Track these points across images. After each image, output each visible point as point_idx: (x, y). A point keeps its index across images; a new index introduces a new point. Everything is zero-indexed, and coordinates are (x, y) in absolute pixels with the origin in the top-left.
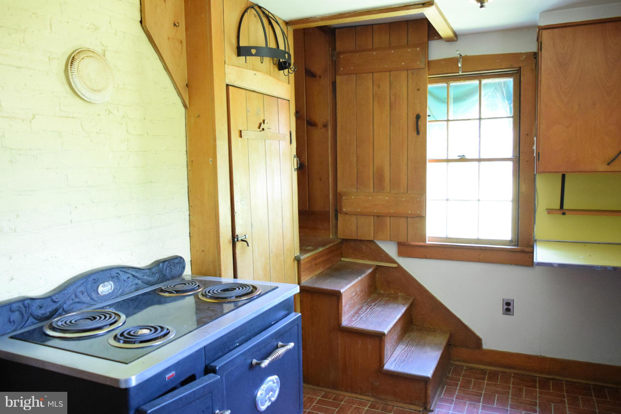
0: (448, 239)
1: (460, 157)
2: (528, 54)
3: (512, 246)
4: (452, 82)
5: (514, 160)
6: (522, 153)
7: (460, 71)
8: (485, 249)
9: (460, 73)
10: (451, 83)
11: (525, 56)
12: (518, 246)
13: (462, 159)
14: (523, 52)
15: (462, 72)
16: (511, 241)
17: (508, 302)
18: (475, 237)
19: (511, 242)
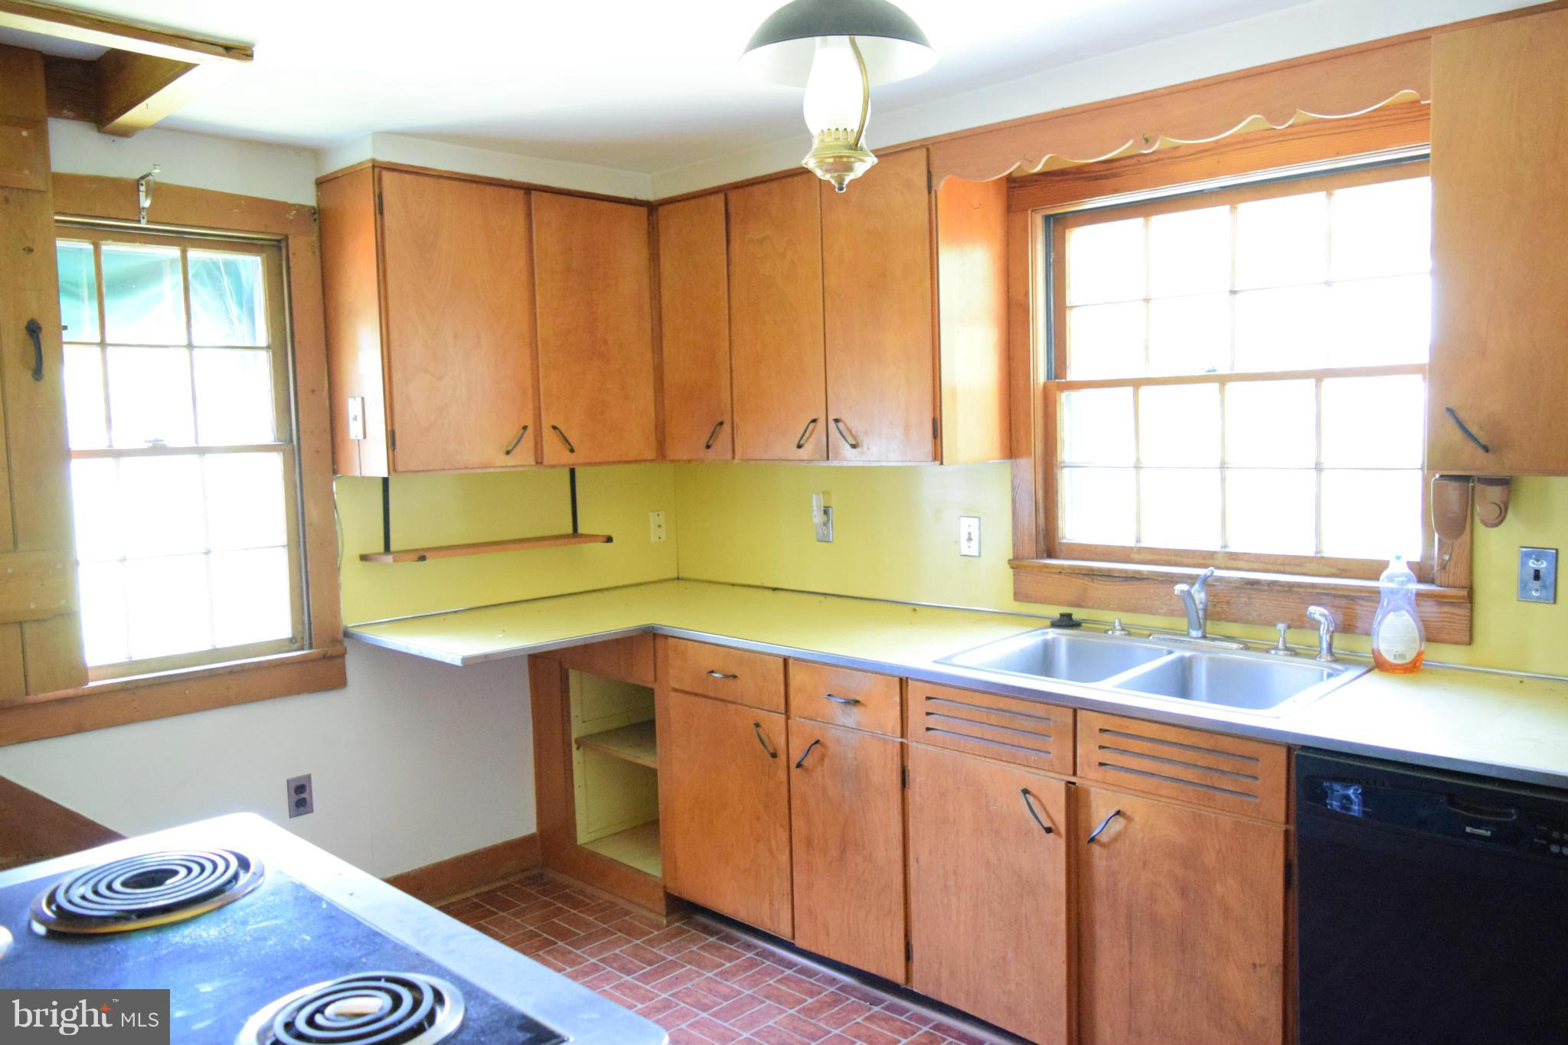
0: (133, 666)
1: (150, 445)
2: (300, 208)
3: (296, 650)
4: (110, 242)
5: (285, 449)
6: (304, 432)
7: (143, 218)
8: (231, 671)
9: (143, 224)
10: (106, 245)
11: (294, 212)
12: (311, 647)
13: (158, 449)
14: (291, 201)
15: (149, 222)
16: (292, 640)
17: (298, 784)
18: (205, 646)
19: (292, 642)
